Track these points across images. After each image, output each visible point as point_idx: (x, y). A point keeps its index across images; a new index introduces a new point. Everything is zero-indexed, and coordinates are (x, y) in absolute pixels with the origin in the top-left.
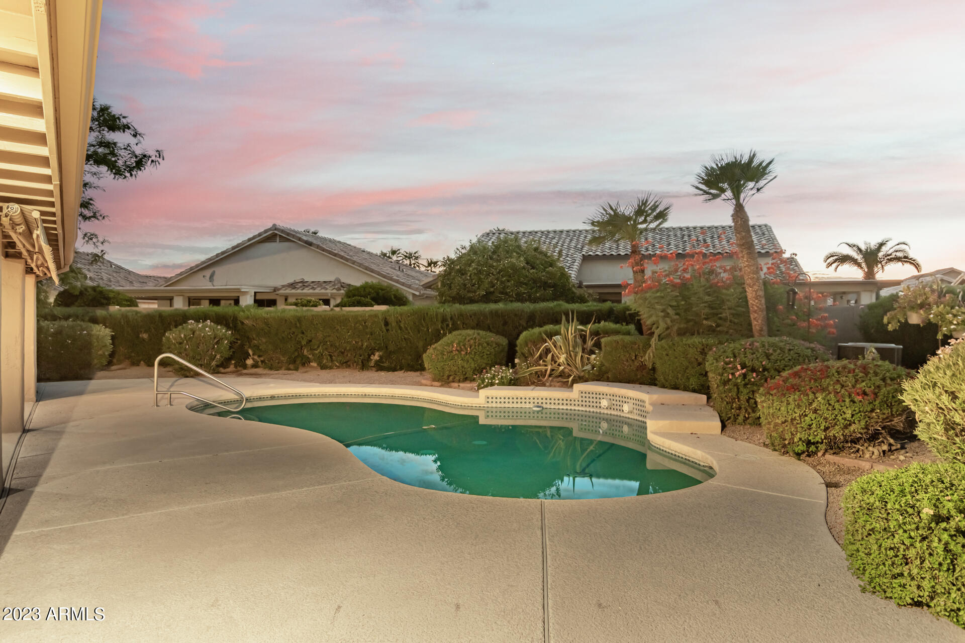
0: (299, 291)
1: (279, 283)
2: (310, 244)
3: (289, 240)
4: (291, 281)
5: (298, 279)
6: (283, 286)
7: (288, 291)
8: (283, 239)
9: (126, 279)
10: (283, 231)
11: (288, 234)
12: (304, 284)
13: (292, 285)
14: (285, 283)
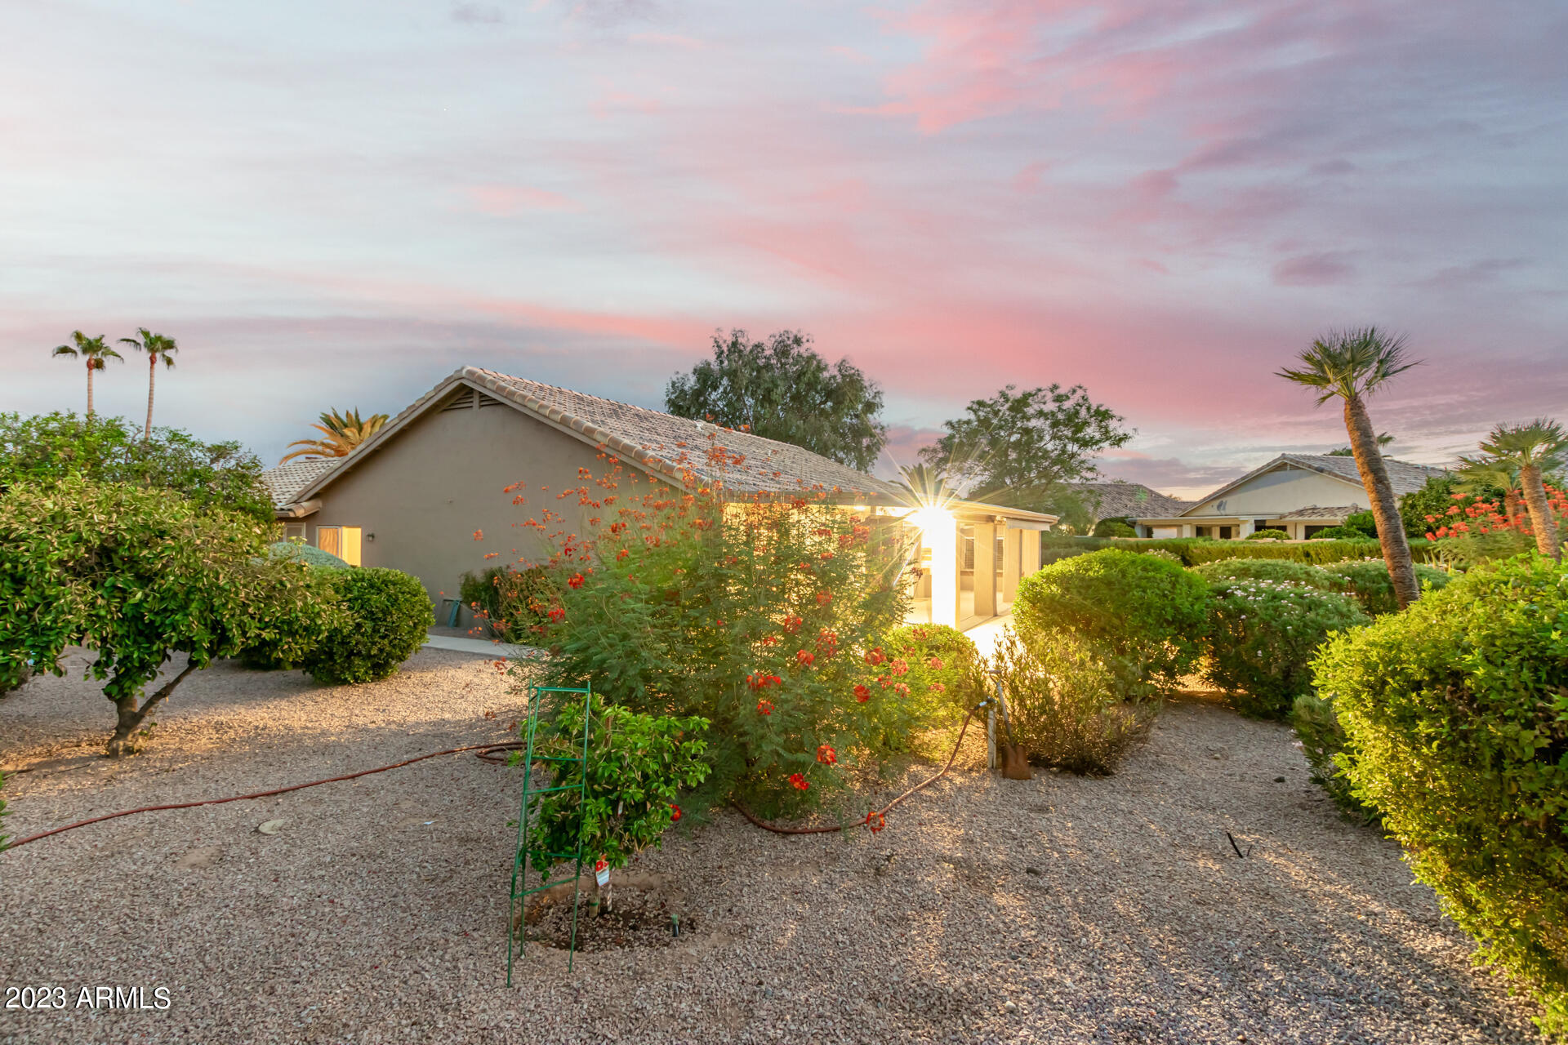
0: (1306, 518)
1: (1285, 511)
2: (1322, 471)
3: (1299, 468)
4: (1301, 508)
5: (1309, 506)
6: (1290, 513)
7: (1295, 518)
8: (1294, 468)
9: (1162, 506)
10: (1291, 460)
11: (1297, 462)
12: (1314, 510)
13: (1301, 513)
14: (1294, 510)
